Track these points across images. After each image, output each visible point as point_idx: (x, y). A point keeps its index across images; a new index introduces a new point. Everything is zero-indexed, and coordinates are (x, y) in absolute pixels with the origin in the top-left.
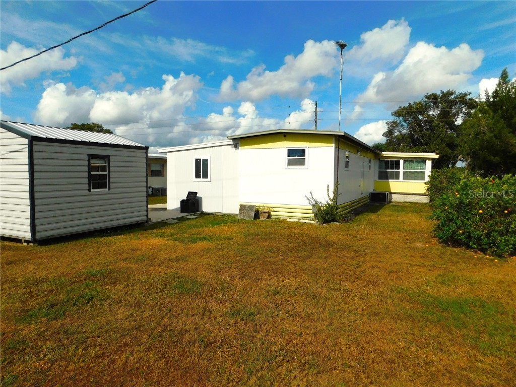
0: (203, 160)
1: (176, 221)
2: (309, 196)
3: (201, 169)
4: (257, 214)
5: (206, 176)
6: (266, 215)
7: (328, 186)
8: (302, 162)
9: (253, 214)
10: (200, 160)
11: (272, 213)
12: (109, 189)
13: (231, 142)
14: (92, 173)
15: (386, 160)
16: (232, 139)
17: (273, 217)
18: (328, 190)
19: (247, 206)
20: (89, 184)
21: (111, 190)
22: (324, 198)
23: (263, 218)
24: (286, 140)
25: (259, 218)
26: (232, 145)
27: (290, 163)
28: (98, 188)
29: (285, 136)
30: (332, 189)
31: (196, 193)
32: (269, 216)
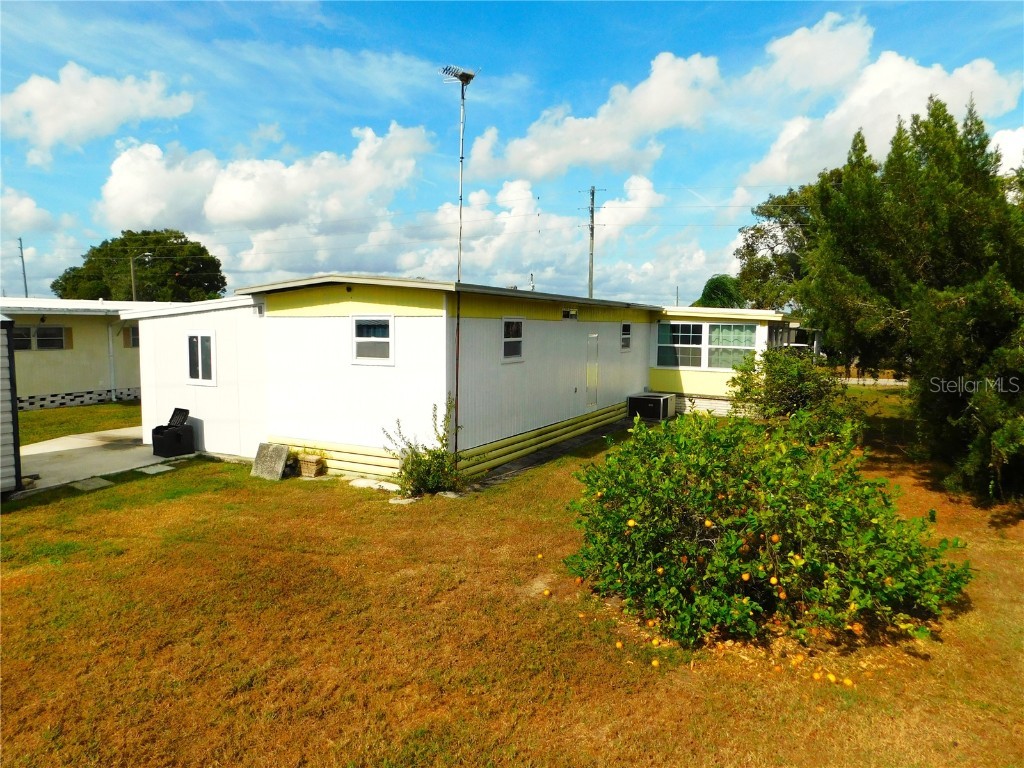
0: (202, 337)
2: (392, 430)
3: (199, 357)
4: (293, 467)
5: (207, 375)
6: (314, 468)
7: (435, 408)
8: (382, 351)
9: (280, 467)
10: (196, 338)
11: (329, 463)
13: (250, 301)
15: (673, 322)
16: (253, 294)
17: (330, 472)
18: (435, 416)
19: (271, 449)
22: (428, 437)
23: (308, 475)
24: (352, 299)
25: (299, 474)
26: (254, 306)
27: (363, 351)
29: (349, 289)
30: (442, 411)
31: (187, 412)
32: (322, 469)
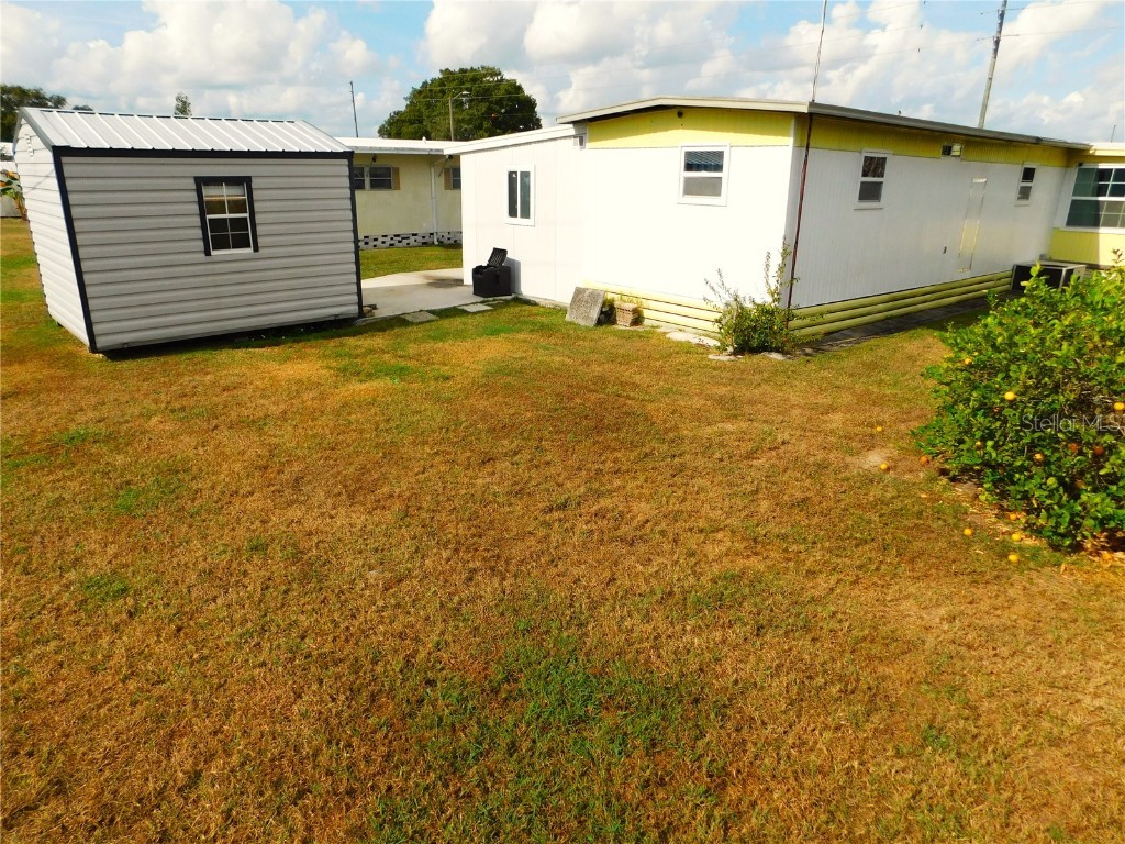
0: (522, 173)
1: (431, 317)
2: (715, 281)
3: (518, 197)
4: (608, 315)
5: (526, 214)
6: (630, 317)
7: (768, 257)
8: (714, 188)
9: (595, 313)
10: (516, 173)
11: (646, 313)
12: (256, 249)
13: (571, 130)
14: (208, 217)
16: (574, 123)
17: (646, 322)
18: (767, 265)
19: (587, 293)
20: (205, 239)
21: (261, 251)
22: (757, 288)
23: (623, 322)
24: (682, 126)
25: (614, 322)
26: (575, 137)
27: (691, 188)
28: (228, 248)
29: (680, 115)
30: (777, 260)
31: (504, 252)
32: (638, 319)
